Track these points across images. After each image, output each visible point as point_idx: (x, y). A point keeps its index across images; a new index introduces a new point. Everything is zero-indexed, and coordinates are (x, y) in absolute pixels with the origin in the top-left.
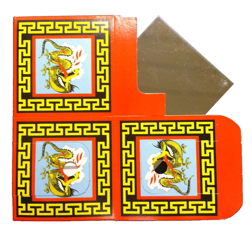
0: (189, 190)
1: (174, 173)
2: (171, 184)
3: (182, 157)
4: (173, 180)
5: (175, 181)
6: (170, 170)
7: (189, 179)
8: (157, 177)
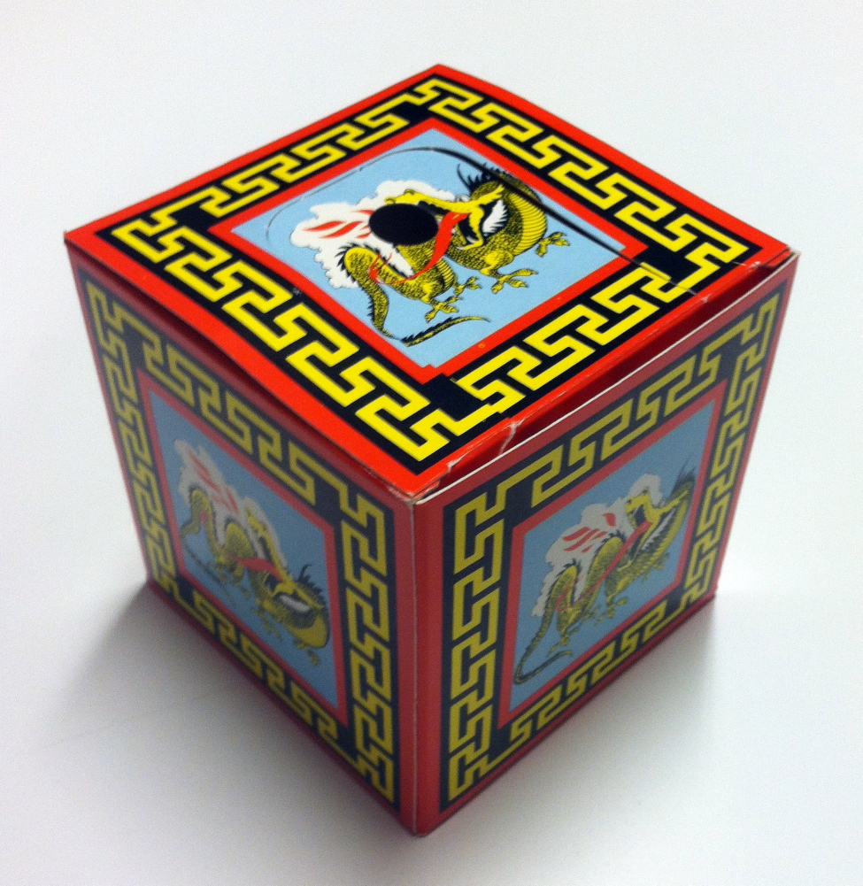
0: (418, 341)
1: (427, 266)
2: (376, 282)
3: (514, 256)
4: (401, 279)
5: (403, 284)
6: (429, 252)
7: (459, 318)
8: (357, 231)
